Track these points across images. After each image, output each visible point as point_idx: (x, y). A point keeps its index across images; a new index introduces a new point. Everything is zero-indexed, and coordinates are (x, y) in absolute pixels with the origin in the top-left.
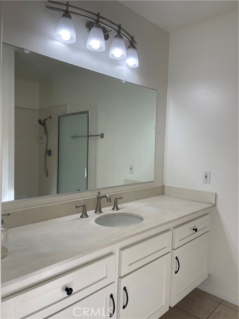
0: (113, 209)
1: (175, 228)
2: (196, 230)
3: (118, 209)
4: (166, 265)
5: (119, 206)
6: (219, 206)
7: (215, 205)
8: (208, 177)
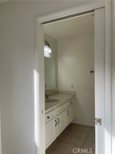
0: (47, 99)
1: (67, 102)
2: (72, 103)
3: (48, 99)
4: (65, 113)
5: (49, 98)
6: (77, 95)
7: (75, 95)
8: (73, 86)
